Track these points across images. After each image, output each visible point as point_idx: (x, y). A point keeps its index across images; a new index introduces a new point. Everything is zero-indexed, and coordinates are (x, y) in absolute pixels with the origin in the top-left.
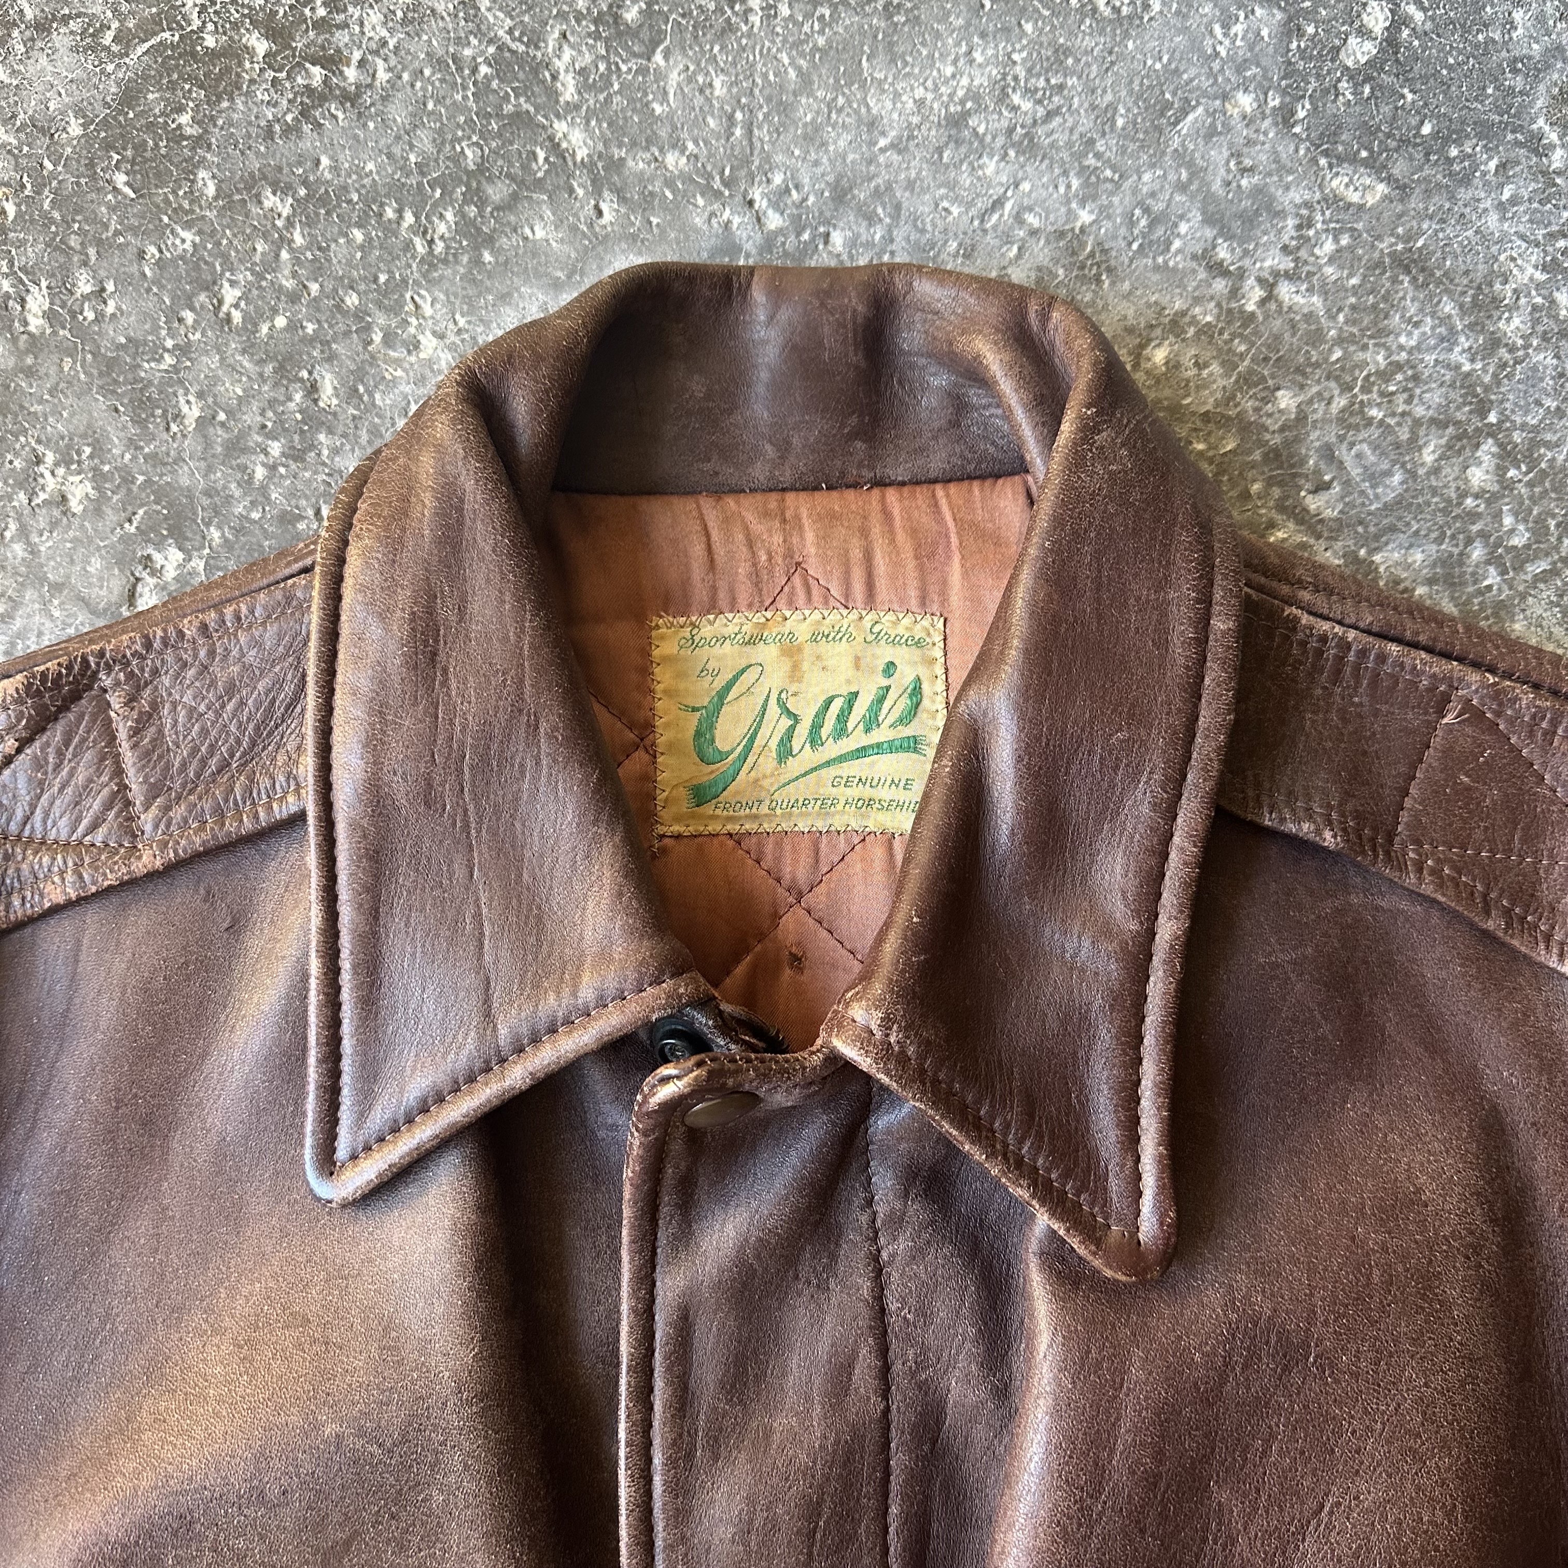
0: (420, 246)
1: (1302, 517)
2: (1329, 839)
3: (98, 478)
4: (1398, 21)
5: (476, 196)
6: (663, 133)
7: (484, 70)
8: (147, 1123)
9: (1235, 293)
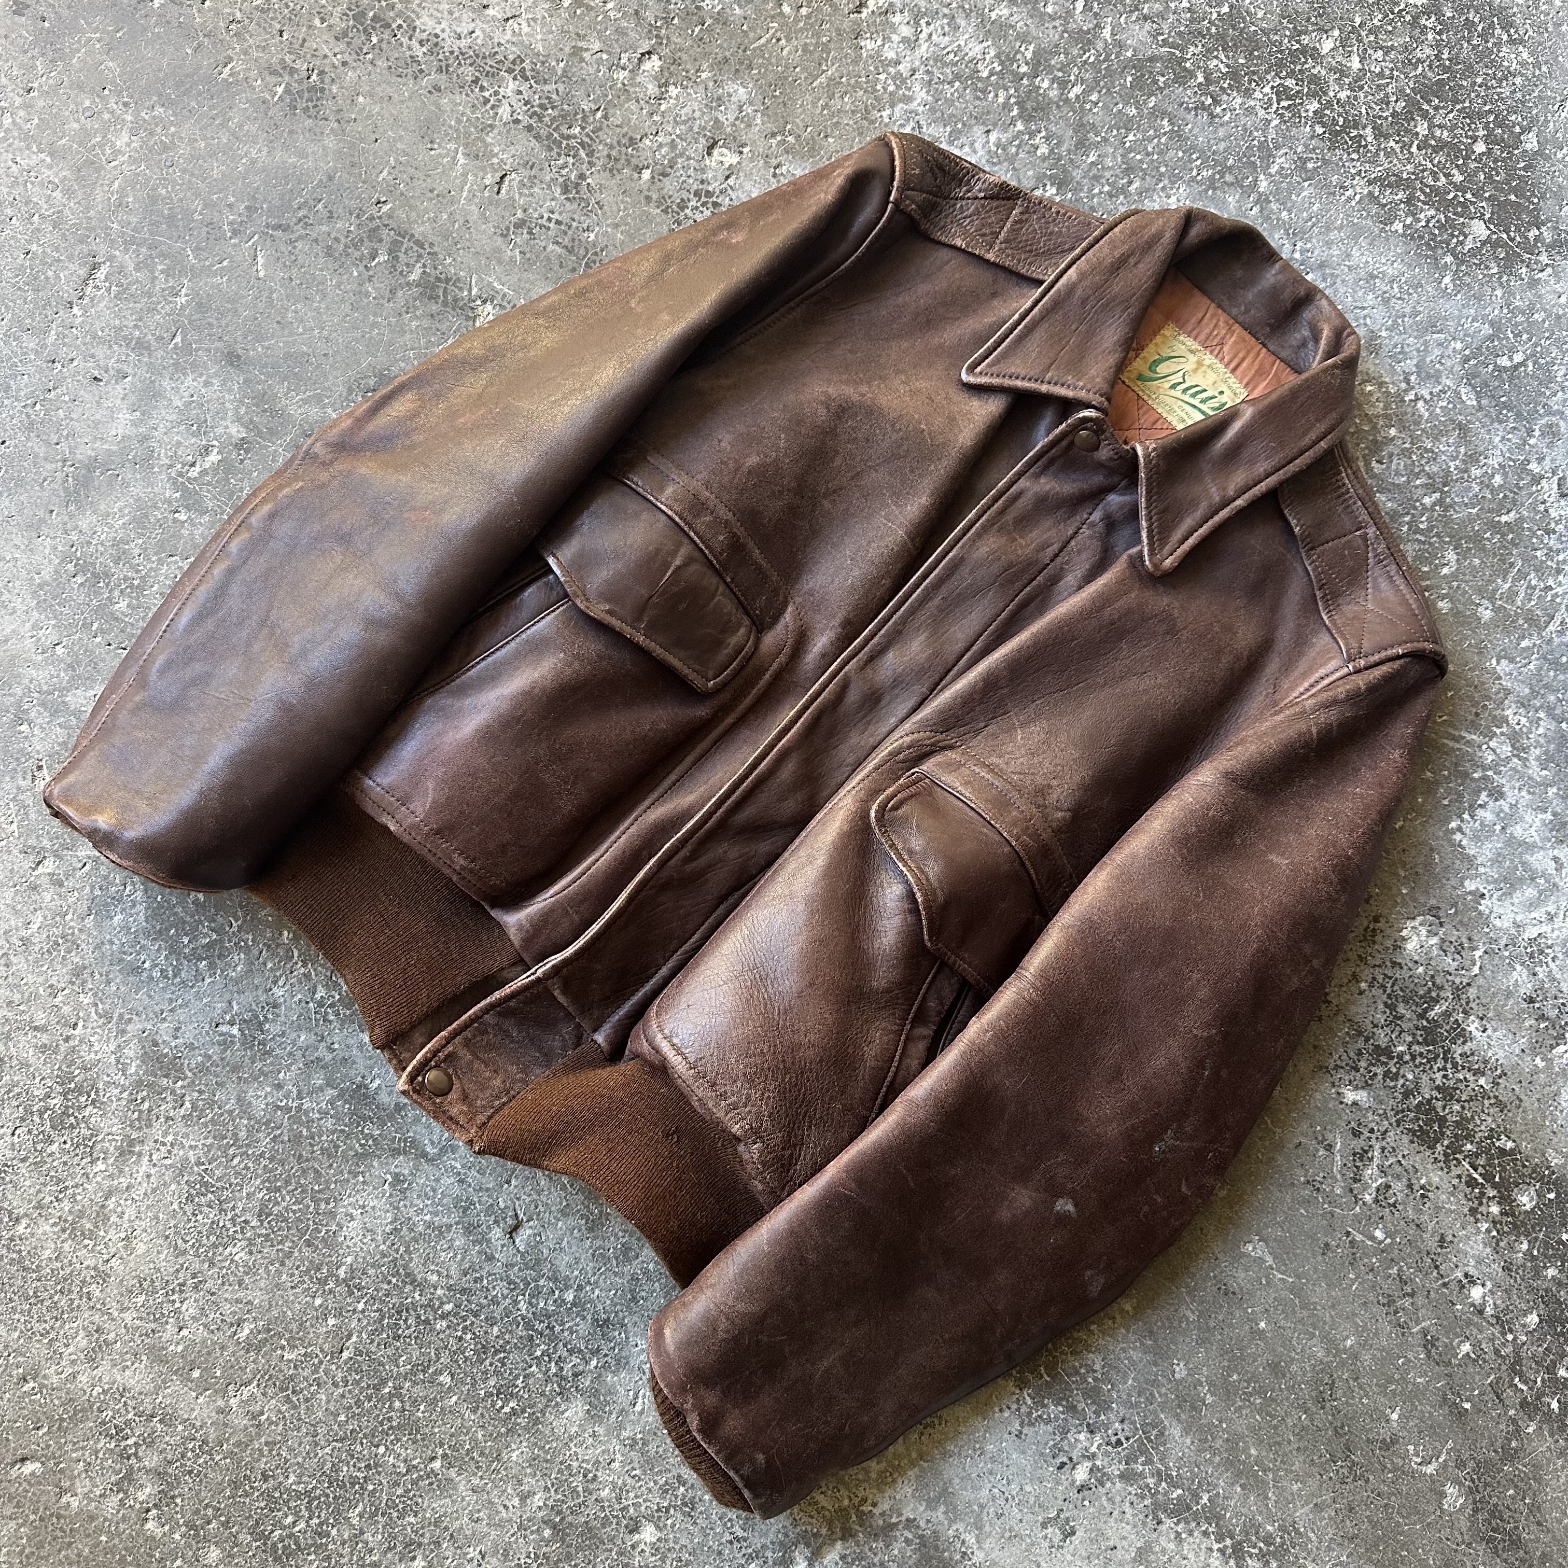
0: (1194, 173)
1: (1367, 464)
2: (1297, 530)
3: (1052, 151)
4: (1523, 364)
5: (1222, 174)
6: (1289, 205)
7: (1256, 142)
8: (928, 322)
9: (1406, 391)
